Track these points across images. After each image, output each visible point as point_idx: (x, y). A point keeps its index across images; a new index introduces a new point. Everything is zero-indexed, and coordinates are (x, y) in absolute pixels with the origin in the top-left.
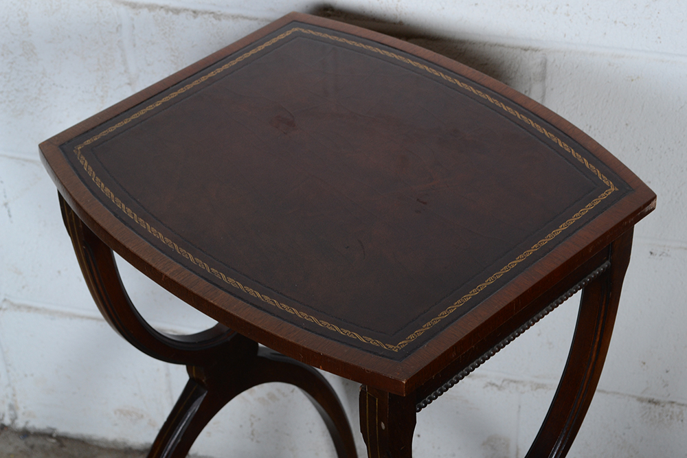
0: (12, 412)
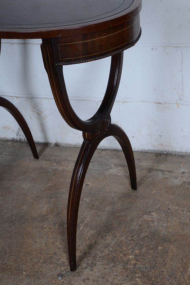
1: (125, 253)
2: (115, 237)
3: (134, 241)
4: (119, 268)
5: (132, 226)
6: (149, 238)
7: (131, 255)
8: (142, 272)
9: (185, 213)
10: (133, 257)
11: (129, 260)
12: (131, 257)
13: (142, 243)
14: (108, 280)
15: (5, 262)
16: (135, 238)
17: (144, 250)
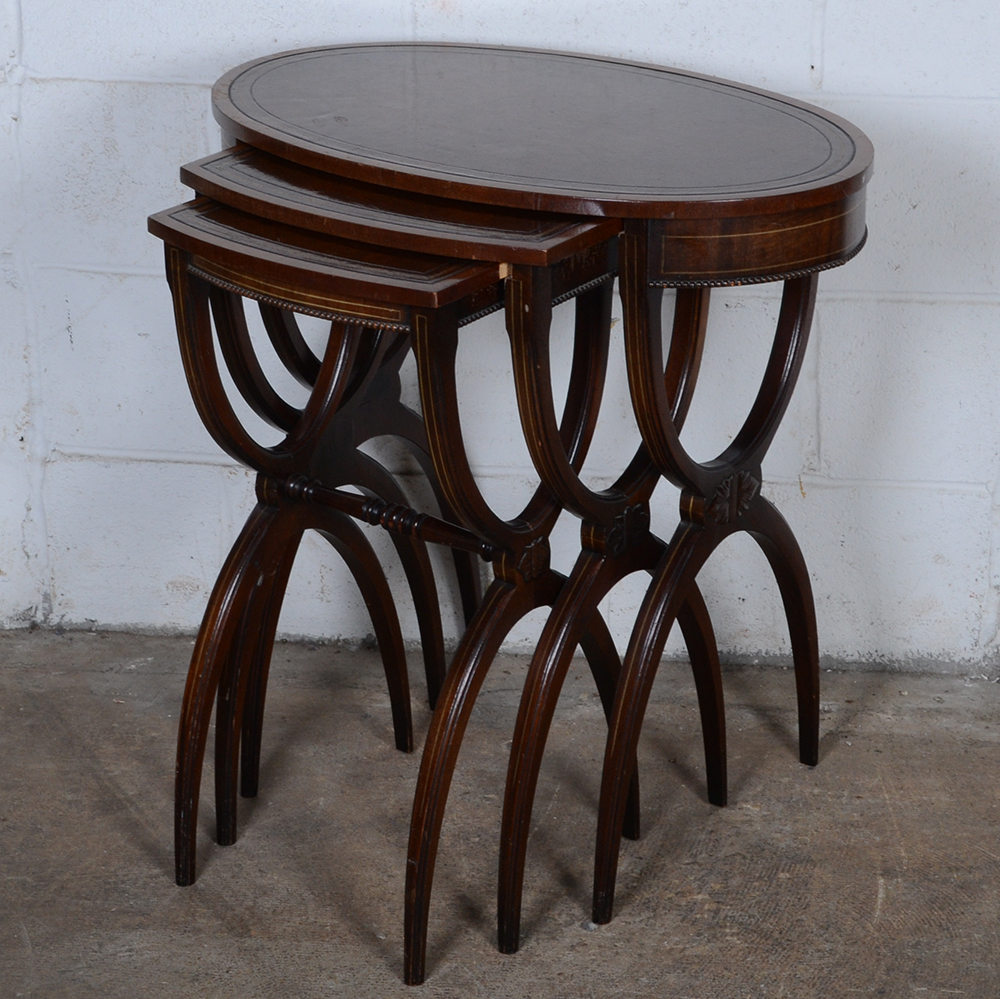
0: (46, 605)
1: (679, 890)
2: (641, 858)
3: (700, 865)
4: (671, 919)
5: (686, 834)
6: (744, 858)
7: (699, 893)
8: (741, 924)
9: (844, 800)
10: (707, 897)
11: (695, 903)
12: (700, 897)
13: (727, 868)
14: (643, 944)
15: (312, 919)
16: (703, 858)
17: (735, 882)
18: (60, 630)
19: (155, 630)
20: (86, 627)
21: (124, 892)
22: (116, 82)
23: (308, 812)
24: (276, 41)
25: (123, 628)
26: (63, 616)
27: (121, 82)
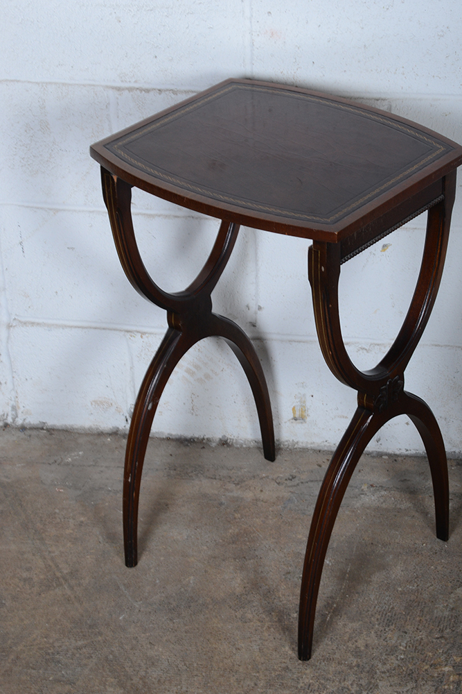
0: (14, 413)
18: (23, 428)
19: (84, 429)
20: (40, 426)
21: (59, 662)
22: (47, 83)
23: (182, 590)
24: (156, 57)
25: (64, 427)
26: (24, 420)
27: (50, 83)
